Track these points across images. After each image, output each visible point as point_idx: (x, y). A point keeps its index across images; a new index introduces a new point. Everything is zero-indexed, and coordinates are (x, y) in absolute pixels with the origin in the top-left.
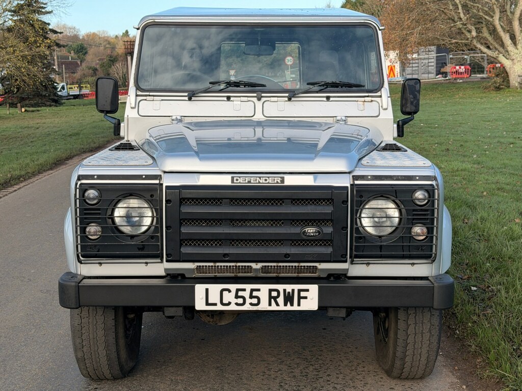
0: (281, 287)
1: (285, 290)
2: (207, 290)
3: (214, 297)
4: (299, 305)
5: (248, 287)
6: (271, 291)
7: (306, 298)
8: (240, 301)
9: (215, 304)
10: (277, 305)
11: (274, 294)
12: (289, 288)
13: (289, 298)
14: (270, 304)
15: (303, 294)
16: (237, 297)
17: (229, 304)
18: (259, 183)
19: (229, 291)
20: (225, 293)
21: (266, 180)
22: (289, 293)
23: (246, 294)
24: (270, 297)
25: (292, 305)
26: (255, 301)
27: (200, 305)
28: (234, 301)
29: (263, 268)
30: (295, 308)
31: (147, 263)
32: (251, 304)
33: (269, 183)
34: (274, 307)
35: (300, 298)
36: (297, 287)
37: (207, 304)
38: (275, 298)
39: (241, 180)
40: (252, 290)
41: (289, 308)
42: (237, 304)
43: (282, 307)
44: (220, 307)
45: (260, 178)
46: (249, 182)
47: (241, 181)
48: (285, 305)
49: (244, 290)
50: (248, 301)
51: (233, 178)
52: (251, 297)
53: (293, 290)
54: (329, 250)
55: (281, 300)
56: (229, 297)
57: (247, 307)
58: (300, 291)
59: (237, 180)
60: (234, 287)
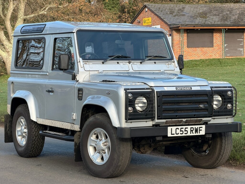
0: (194, 127)
1: (195, 128)
2: (172, 129)
3: (174, 132)
4: (199, 133)
6: (191, 128)
7: (201, 130)
8: (182, 132)
9: (174, 134)
10: (193, 133)
11: (192, 129)
12: (196, 126)
13: (196, 131)
14: (191, 133)
15: (201, 129)
16: (181, 131)
17: (178, 133)
18: (184, 89)
19: (178, 129)
20: (177, 130)
21: (186, 88)
22: (196, 128)
23: (183, 130)
25: (197, 133)
26: (186, 132)
27: (169, 135)
28: (180, 132)
29: (186, 120)
31: (146, 121)
32: (185, 133)
33: (187, 89)
35: (200, 130)
36: (199, 126)
37: (172, 134)
38: (192, 131)
39: (179, 88)
40: (186, 128)
41: (196, 134)
42: (181, 134)
43: (194, 134)
44: (175, 135)
45: (184, 87)
46: (181, 89)
47: (179, 89)
48: (195, 133)
49: (183, 128)
50: (184, 132)
51: (176, 88)
52: (185, 131)
53: (198, 127)
54: (207, 113)
55: (194, 131)
57: (184, 135)
58: (200, 128)
59: (178, 88)
60: (180, 127)
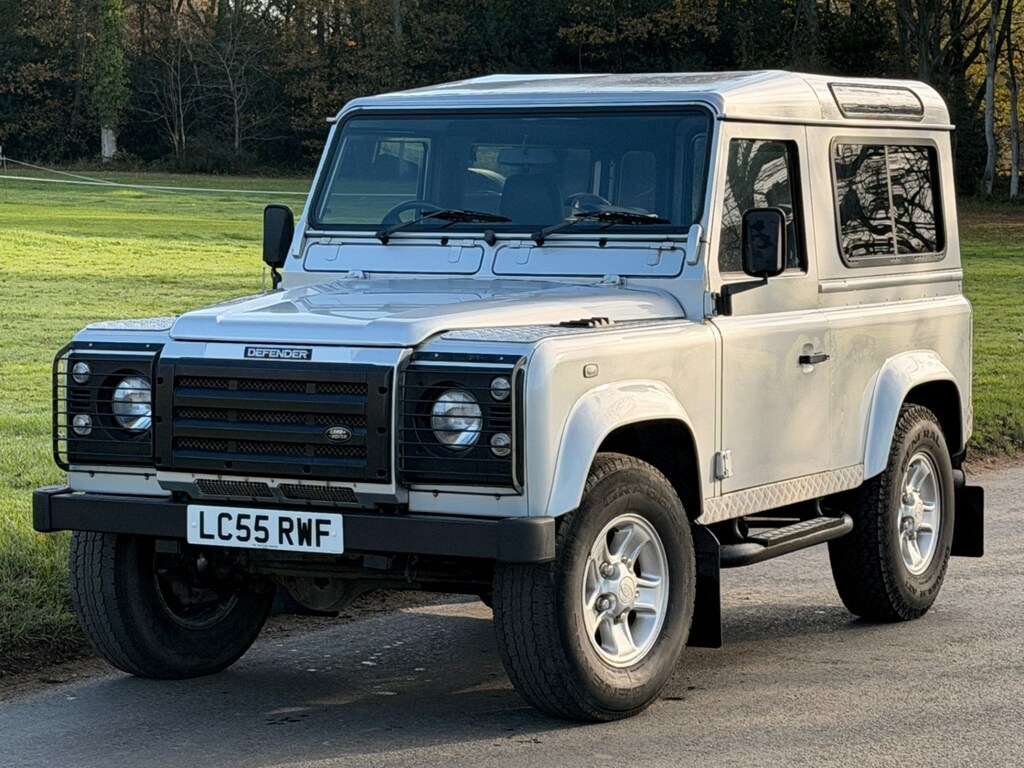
0: (294, 515)
1: (299, 520)
2: (202, 514)
3: (211, 528)
4: (318, 544)
5: (254, 512)
6: (282, 520)
7: (326, 534)
8: (243, 533)
9: (211, 537)
10: (291, 543)
11: (286, 525)
12: (305, 516)
13: (305, 534)
14: (281, 542)
15: (323, 528)
16: (240, 527)
17: (229, 537)
18: (279, 357)
19: (229, 517)
20: (225, 520)
21: (288, 354)
22: (304, 524)
23: (250, 523)
24: (282, 531)
25: (309, 544)
26: (261, 535)
27: (194, 538)
28: (236, 533)
29: (283, 487)
30: (313, 549)
31: (147, 475)
32: (258, 539)
33: (291, 358)
34: (286, 547)
35: (319, 533)
36: (315, 516)
37: (203, 536)
38: (288, 532)
39: (256, 353)
40: (259, 518)
41: (305, 548)
42: (239, 538)
43: (296, 547)
44: (217, 542)
45: (281, 350)
46: (267, 356)
47: (257, 355)
48: (301, 543)
49: (248, 517)
50: (254, 534)
51: (247, 349)
52: (258, 528)
53: (310, 521)
54: (362, 462)
55: (294, 535)
56: (229, 527)
57: (251, 544)
58: (319, 522)
59: (252, 352)
60: (235, 512)
